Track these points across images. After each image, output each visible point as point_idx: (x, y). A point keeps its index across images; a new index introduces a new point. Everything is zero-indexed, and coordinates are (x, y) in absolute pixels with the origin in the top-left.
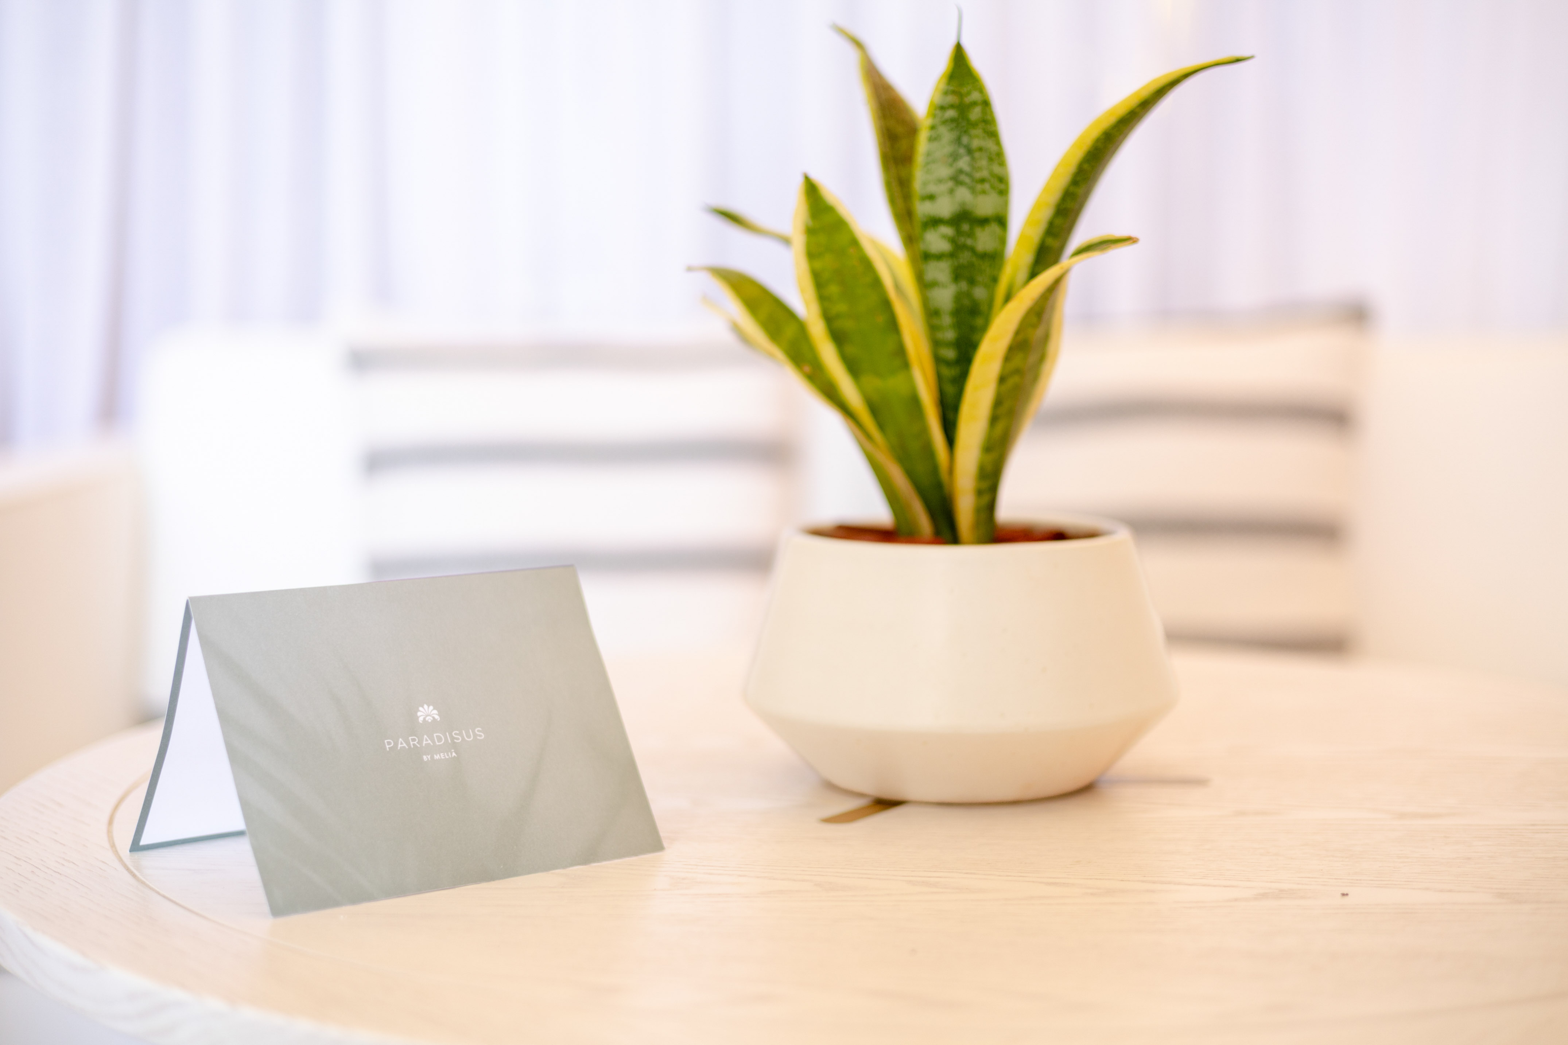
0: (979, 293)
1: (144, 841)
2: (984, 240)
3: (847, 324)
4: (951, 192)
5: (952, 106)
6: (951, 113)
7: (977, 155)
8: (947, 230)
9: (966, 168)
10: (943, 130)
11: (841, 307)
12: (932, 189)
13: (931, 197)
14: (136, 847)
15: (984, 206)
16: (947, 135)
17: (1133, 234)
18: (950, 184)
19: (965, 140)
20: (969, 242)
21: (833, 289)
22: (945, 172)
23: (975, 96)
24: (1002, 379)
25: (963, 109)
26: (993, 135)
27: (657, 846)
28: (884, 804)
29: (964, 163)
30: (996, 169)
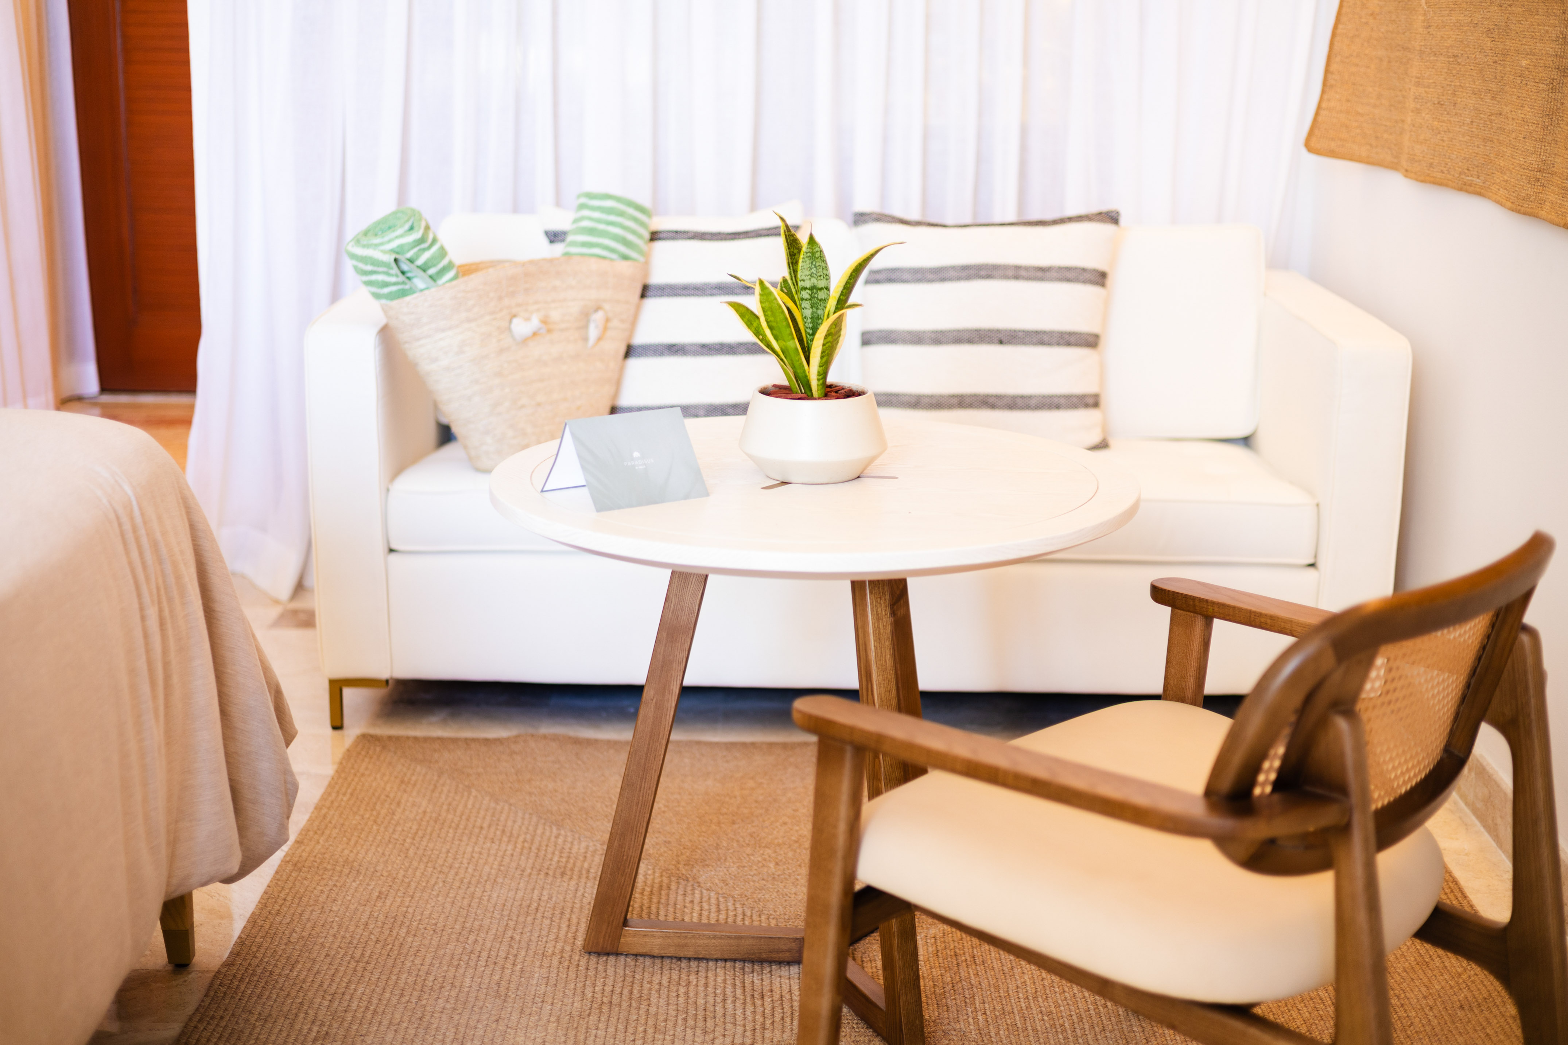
0: (819, 312)
1: (544, 490)
2: (821, 295)
3: (774, 324)
4: (810, 279)
5: (809, 252)
6: (809, 254)
7: (818, 268)
8: (809, 292)
9: (815, 272)
10: (807, 259)
11: (771, 319)
12: (803, 278)
13: (804, 281)
14: (542, 491)
15: (821, 284)
16: (808, 261)
17: (859, 302)
18: (809, 277)
19: (814, 263)
20: (816, 296)
21: (769, 313)
22: (808, 273)
23: (817, 249)
24: (824, 345)
25: (813, 253)
26: (824, 261)
27: (708, 495)
28: (784, 483)
29: (814, 270)
30: (825, 272)
